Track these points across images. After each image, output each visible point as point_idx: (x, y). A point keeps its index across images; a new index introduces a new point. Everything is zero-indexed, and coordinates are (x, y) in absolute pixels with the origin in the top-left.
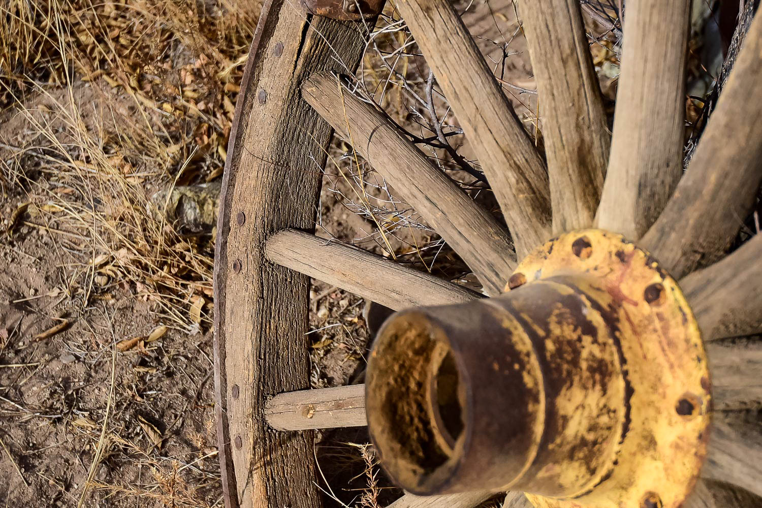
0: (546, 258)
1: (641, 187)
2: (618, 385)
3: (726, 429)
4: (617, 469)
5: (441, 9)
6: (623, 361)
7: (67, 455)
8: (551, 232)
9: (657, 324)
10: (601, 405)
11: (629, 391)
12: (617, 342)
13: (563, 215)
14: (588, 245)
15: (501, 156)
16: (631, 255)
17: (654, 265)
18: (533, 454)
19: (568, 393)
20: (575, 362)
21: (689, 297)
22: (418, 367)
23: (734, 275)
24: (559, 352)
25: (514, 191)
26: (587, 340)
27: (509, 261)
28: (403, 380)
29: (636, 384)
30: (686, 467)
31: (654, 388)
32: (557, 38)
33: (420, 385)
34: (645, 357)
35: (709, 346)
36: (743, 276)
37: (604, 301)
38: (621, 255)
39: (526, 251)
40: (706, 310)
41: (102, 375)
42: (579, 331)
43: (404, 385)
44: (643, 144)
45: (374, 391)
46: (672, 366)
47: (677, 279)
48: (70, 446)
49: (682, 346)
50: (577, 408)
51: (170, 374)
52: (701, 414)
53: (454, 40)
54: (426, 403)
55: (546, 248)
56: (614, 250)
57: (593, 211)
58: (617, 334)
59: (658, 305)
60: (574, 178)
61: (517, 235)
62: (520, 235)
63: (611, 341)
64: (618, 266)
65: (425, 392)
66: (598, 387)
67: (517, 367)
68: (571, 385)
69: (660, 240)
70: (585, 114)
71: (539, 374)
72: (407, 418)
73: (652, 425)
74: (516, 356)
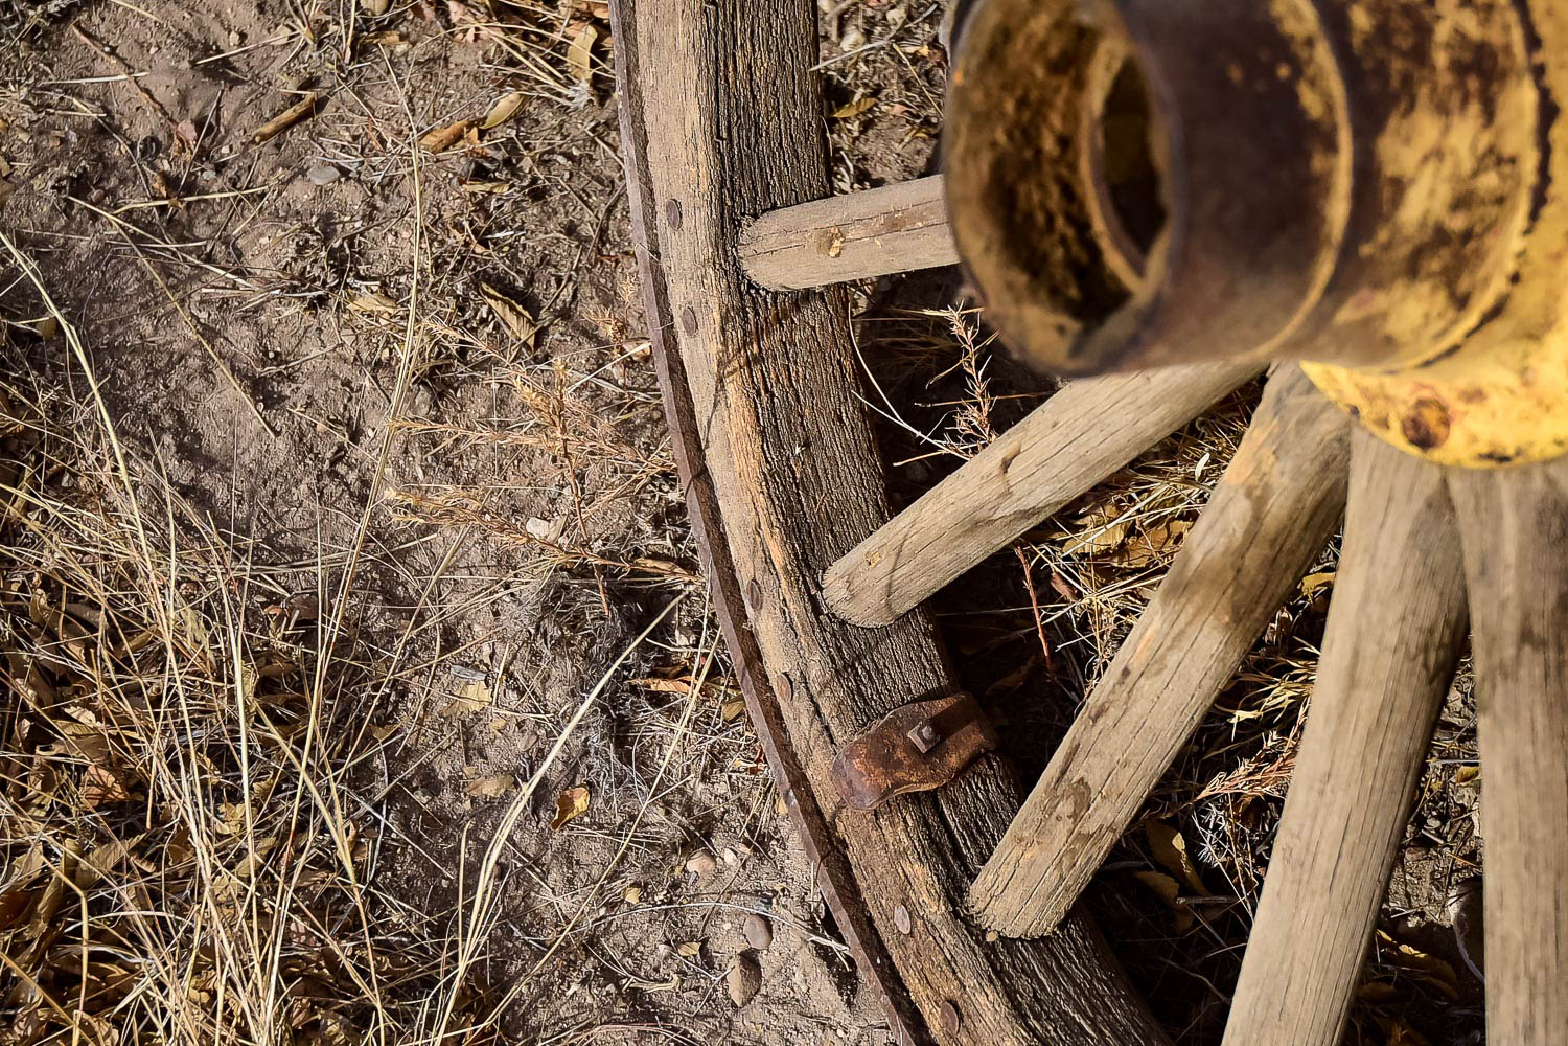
2: (1522, 99)
4: (1519, 292)
6: (1534, 42)
7: (345, 371)
10: (1481, 148)
11: (1548, 112)
12: (1519, 1)
18: (1325, 269)
19: (1405, 124)
20: (1420, 54)
22: (1059, 102)
24: (1382, 33)
26: (1448, 1)
28: (1026, 132)
29: (1563, 95)
33: (1065, 142)
41: (397, 204)
43: (1029, 145)
45: (963, 162)
48: (350, 354)
50: (1425, 159)
51: (538, 194)
54: (1081, 182)
63: (1504, 0)
65: (1077, 155)
66: (1474, 108)
67: (1283, 71)
68: (1412, 106)
71: (1336, 87)
72: (1040, 218)
74: (1282, 46)
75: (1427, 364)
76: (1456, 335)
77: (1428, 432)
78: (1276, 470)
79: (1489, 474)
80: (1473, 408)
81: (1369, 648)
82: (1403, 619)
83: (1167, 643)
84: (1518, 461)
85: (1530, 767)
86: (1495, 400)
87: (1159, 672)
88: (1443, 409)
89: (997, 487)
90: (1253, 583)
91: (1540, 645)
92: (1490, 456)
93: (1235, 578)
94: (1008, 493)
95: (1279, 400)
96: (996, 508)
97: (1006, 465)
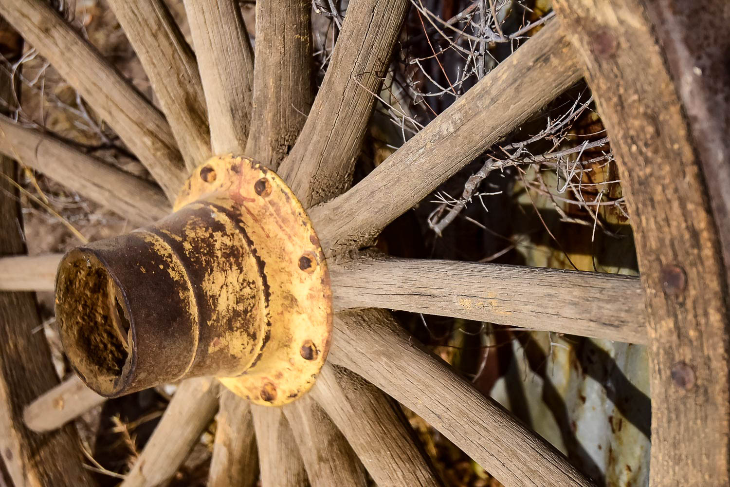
0: (188, 194)
1: (233, 111)
2: (250, 262)
3: (336, 268)
4: (272, 328)
5: (58, 27)
6: (250, 243)
8: (187, 173)
9: (272, 209)
10: (241, 281)
11: (261, 264)
12: (243, 231)
13: (190, 156)
14: (210, 170)
15: (135, 127)
16: (241, 165)
17: (257, 166)
19: (211, 278)
20: (211, 253)
21: (286, 180)
22: (100, 303)
23: (306, 150)
24: (196, 249)
25: (152, 151)
26: (218, 235)
27: (166, 209)
28: (90, 316)
29: (264, 257)
30: (321, 310)
31: (281, 258)
32: (143, 19)
33: (106, 318)
34: (268, 236)
35: (309, 211)
36: (311, 148)
37: (228, 206)
38: (235, 169)
39: (175, 196)
40: (299, 185)
42: (210, 231)
43: (91, 321)
44: (223, 77)
45: (67, 331)
46: (290, 237)
47: (275, 172)
49: (291, 218)
50: (222, 287)
52: (318, 264)
53: (75, 48)
54: (115, 330)
55: (186, 187)
56: (229, 167)
57: (208, 143)
58: (241, 224)
59: (268, 195)
60: (188, 123)
61: (165, 185)
62: (168, 185)
63: (237, 231)
64: (235, 178)
65: (112, 323)
66: (235, 267)
67: (161, 267)
68: (212, 271)
69: (255, 145)
70: (183, 72)
71: (182, 269)
72: (101, 346)
73: (288, 287)
74: (159, 259)
75: (254, 365)
76: (257, 350)
77: (269, 394)
78: (231, 432)
79: (293, 403)
80: (281, 381)
82: (286, 472)
84: (299, 394)
86: (286, 375)
88: (272, 385)
91: (326, 461)
92: (291, 396)
93: (231, 481)
94: (145, 482)
95: (225, 405)
97: (141, 469)
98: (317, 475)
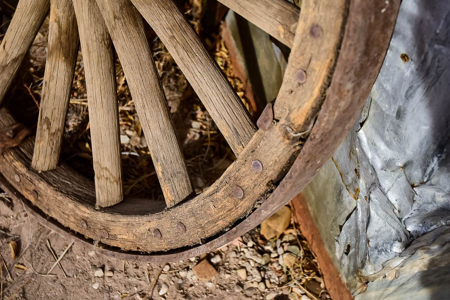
78: (59, 12)
81: (90, 42)
82: (95, 32)
83: (52, 70)
85: (126, 47)
87: (53, 79)
89: (4, 55)
90: (66, 46)
91: (119, 19)
93: (61, 45)
94: (7, 55)
96: (6, 60)
97: (4, 47)
98: (114, 28)
